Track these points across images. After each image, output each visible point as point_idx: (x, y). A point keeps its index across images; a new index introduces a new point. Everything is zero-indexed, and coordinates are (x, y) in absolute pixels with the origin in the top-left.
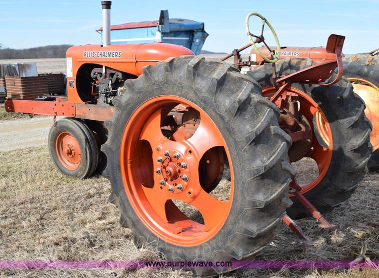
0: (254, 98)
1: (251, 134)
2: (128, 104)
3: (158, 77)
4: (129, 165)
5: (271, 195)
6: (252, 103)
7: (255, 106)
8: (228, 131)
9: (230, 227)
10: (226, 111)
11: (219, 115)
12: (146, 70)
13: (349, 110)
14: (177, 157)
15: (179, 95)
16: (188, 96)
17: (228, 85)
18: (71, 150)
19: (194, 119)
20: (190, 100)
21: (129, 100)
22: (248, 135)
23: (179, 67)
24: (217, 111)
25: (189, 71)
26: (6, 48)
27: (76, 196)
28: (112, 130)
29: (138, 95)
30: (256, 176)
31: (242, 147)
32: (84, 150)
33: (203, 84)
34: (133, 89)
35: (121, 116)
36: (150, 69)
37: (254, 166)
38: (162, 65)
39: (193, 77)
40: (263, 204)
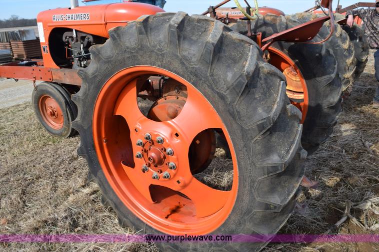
0: (263, 67)
1: (265, 120)
2: (96, 76)
3: (130, 41)
4: (104, 144)
5: (289, 195)
6: (261, 75)
7: (265, 79)
8: (231, 114)
9: (233, 227)
10: (228, 89)
11: (218, 93)
12: (114, 33)
13: (326, 67)
14: (162, 141)
15: (159, 66)
16: (172, 67)
17: (228, 52)
18: (53, 111)
19: (176, 91)
20: (175, 72)
21: (96, 71)
22: (260, 122)
23: (157, 28)
24: (215, 88)
25: (171, 33)
26: (22, 18)
27: (60, 160)
28: (81, 106)
29: (106, 66)
30: (271, 174)
31: (251, 137)
32: (65, 112)
33: (193, 51)
34: (100, 58)
35: (89, 90)
36: (119, 32)
37: (270, 162)
38: (133, 26)
39: (177, 42)
40: (279, 208)
